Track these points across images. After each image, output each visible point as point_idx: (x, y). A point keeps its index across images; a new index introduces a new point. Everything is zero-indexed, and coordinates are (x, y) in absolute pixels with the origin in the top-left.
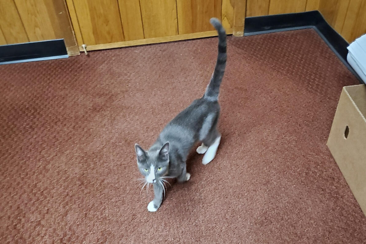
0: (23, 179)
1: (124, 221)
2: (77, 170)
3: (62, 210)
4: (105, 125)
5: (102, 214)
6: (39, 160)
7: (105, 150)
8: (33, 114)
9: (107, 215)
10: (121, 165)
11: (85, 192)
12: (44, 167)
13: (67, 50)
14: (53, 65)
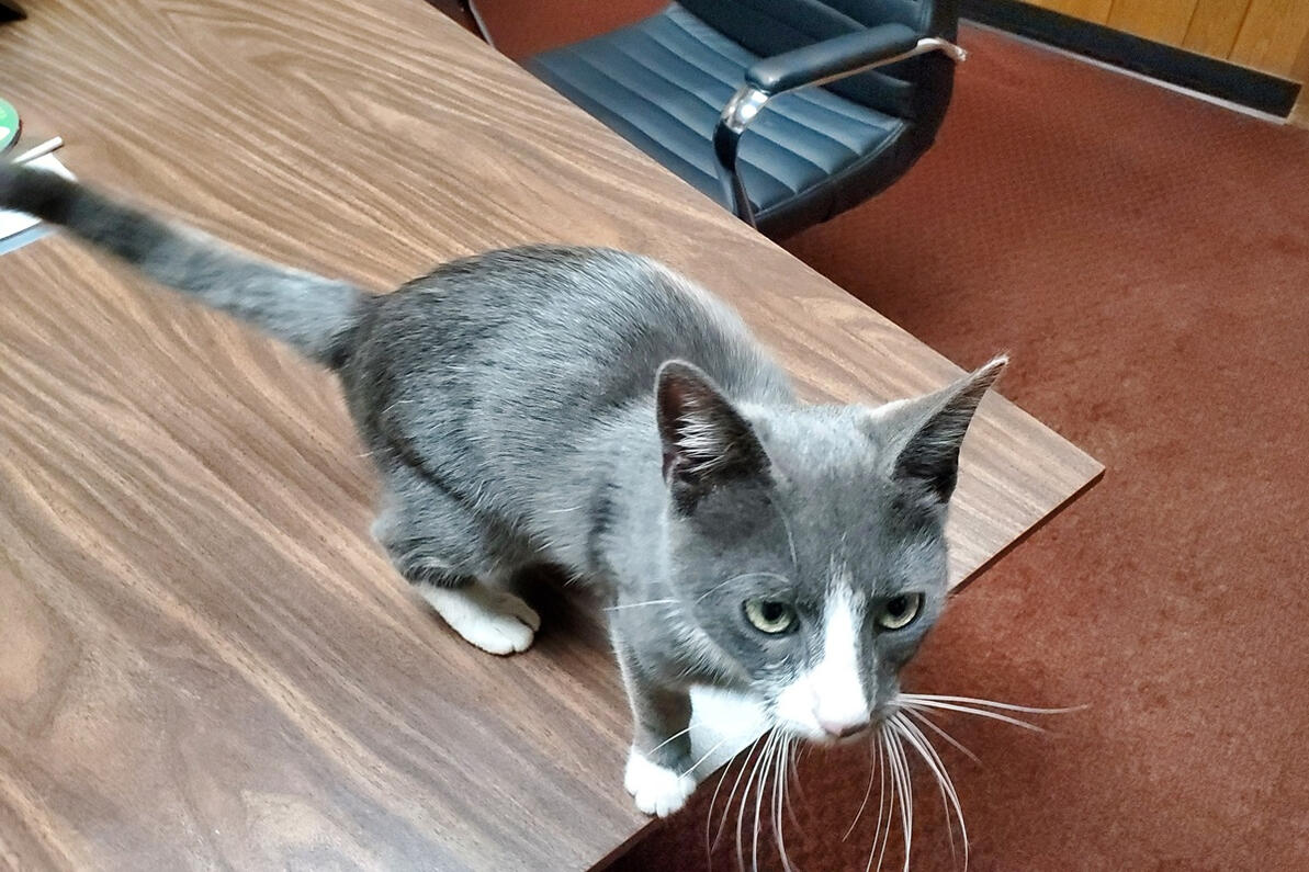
0: (1080, 282)
1: (1222, 451)
2: (1184, 324)
3: (1121, 366)
4: (1284, 282)
5: (1188, 414)
6: (1123, 271)
7: (1257, 322)
8: (1152, 192)
9: (1196, 423)
10: (1273, 364)
11: (1178, 365)
12: (1126, 287)
13: (1294, 109)
14: (1240, 123)
